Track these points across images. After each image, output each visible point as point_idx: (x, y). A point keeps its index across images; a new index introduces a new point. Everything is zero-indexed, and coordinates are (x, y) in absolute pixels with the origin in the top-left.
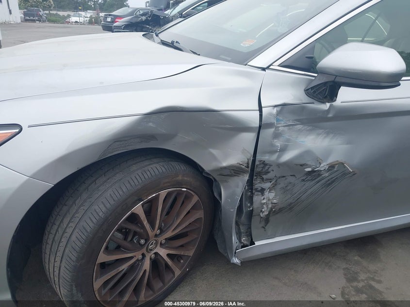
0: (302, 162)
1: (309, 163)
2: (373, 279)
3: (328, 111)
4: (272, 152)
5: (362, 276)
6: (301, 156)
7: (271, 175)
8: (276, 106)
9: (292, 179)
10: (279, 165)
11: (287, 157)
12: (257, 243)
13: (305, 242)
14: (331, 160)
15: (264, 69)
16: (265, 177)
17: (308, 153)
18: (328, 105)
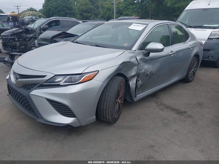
0: (145, 72)
1: (146, 72)
2: (161, 102)
3: (148, 59)
4: (140, 70)
5: (159, 102)
6: (145, 71)
7: (140, 76)
8: (140, 59)
9: (143, 77)
10: (142, 73)
11: (143, 71)
12: (137, 96)
13: (146, 94)
14: (150, 71)
15: (135, 51)
16: (139, 77)
17: (146, 70)
18: (148, 57)
